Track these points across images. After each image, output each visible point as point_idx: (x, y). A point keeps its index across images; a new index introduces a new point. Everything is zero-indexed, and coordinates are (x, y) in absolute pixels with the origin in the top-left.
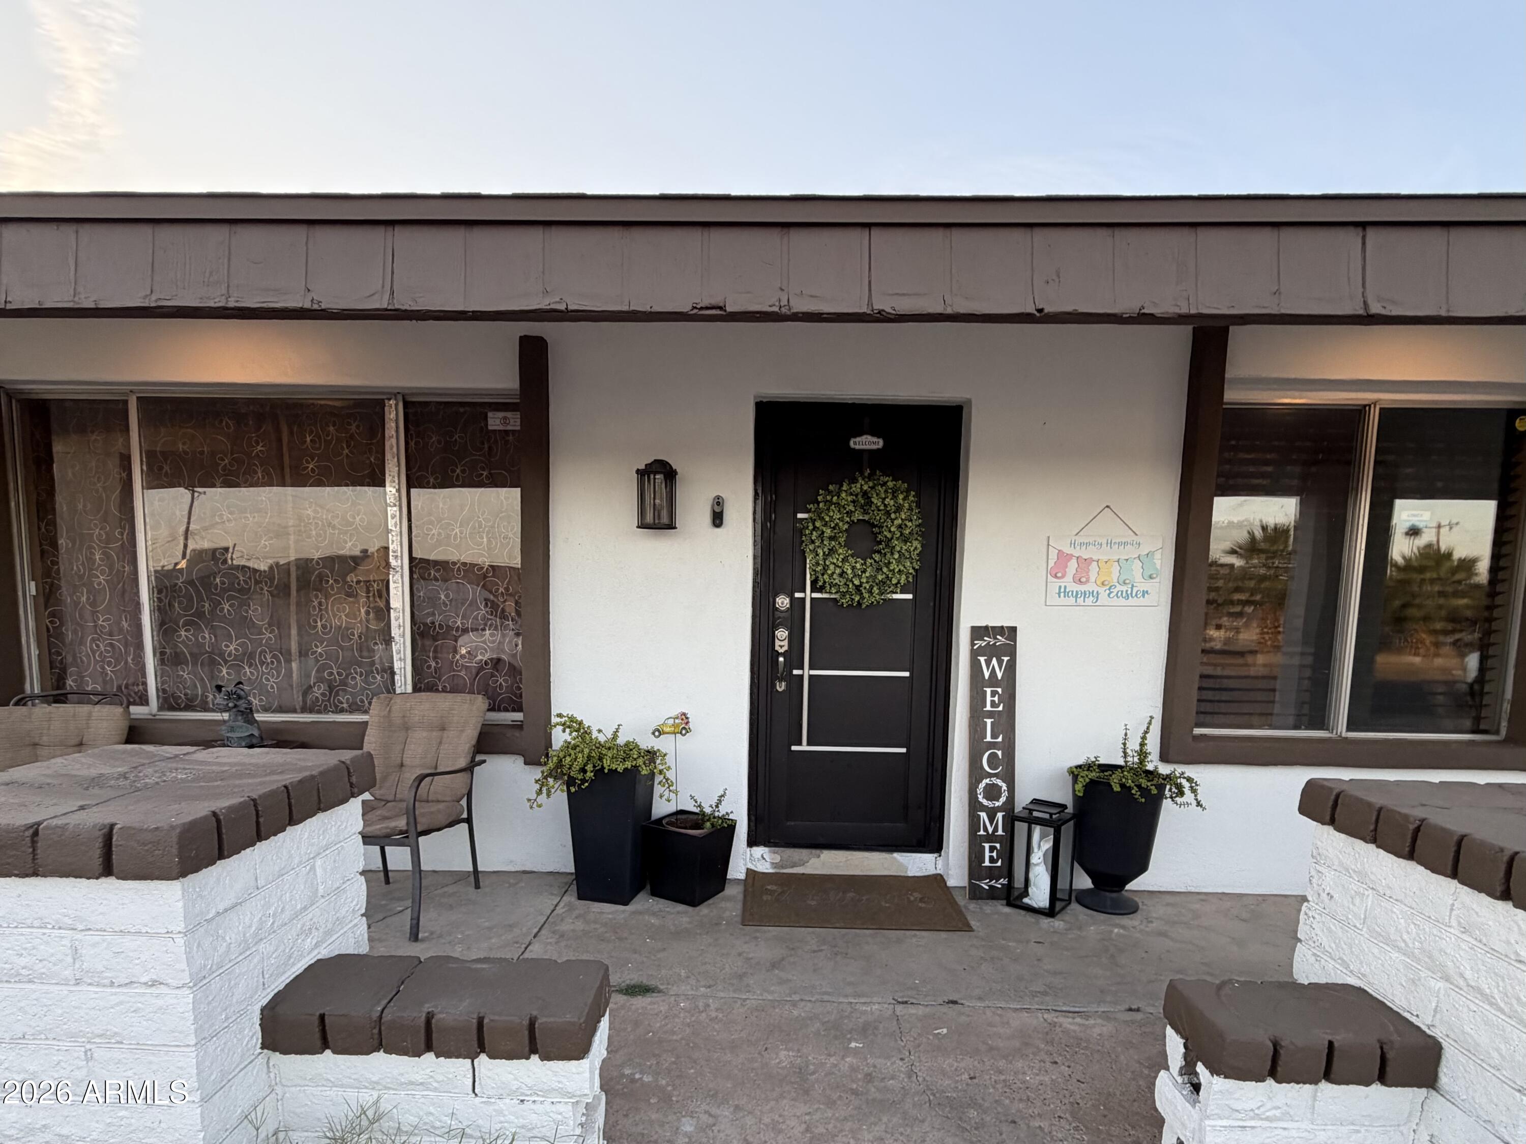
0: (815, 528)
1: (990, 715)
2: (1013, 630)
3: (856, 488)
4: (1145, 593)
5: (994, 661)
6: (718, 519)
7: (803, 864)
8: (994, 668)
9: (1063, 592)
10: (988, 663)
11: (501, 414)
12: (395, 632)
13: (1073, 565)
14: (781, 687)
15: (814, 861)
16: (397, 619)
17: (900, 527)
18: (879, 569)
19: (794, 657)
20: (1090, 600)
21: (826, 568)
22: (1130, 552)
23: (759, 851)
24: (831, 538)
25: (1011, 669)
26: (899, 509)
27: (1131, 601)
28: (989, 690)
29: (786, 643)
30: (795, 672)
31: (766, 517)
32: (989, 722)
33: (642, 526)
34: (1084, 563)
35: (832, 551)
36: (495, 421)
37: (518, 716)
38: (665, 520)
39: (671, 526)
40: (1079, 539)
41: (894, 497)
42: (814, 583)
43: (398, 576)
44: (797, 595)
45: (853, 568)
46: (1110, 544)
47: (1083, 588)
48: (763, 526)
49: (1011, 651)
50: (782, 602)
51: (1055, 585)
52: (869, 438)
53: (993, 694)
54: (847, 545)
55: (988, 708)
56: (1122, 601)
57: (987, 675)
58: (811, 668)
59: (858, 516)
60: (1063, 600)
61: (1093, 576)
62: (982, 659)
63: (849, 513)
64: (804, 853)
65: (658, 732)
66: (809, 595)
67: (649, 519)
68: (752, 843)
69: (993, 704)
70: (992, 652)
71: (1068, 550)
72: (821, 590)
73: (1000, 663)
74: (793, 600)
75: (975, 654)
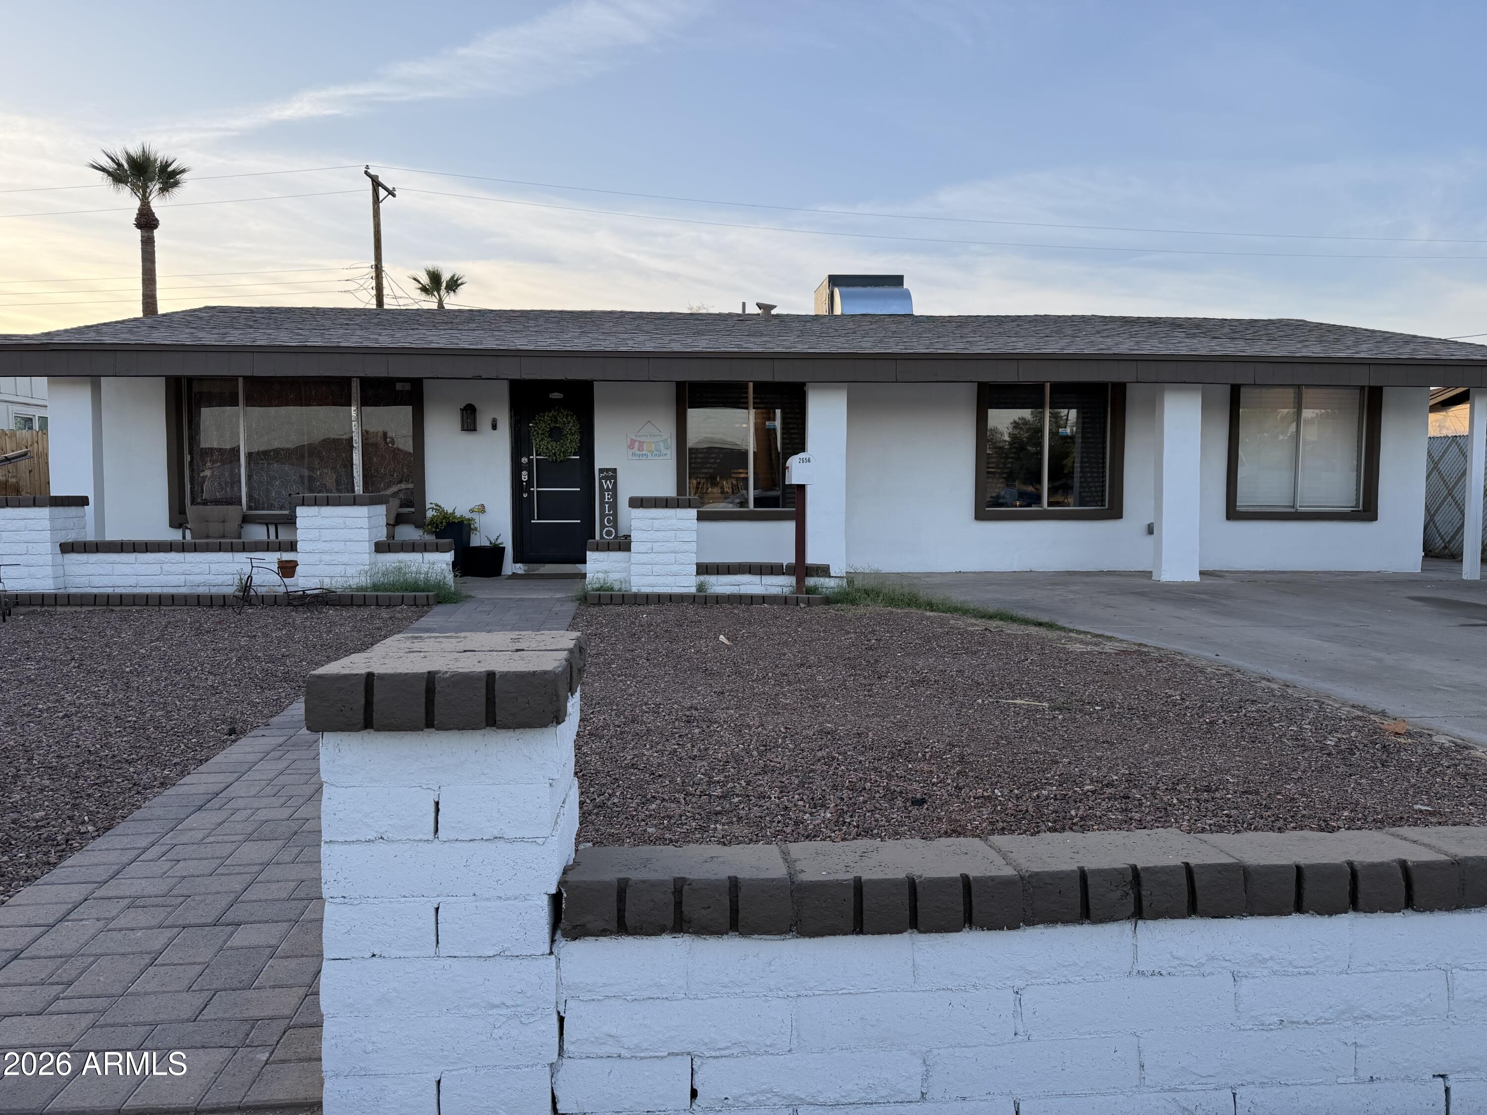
0: (535, 430)
1: (607, 503)
2: (615, 470)
3: (551, 414)
4: (665, 455)
5: (608, 482)
6: (494, 427)
7: (537, 570)
8: (607, 484)
9: (634, 454)
10: (606, 483)
11: (401, 384)
12: (355, 474)
13: (637, 445)
14: (525, 495)
15: (542, 569)
16: (356, 469)
17: (570, 429)
18: (562, 446)
19: (530, 482)
20: (644, 458)
21: (540, 446)
22: (657, 439)
23: (518, 565)
24: (542, 434)
25: (615, 485)
26: (569, 422)
27: (660, 458)
28: (606, 493)
29: (526, 477)
30: (532, 489)
31: (515, 426)
32: (607, 505)
33: (463, 430)
34: (641, 443)
35: (542, 439)
36: (399, 386)
37: (413, 510)
38: (472, 427)
39: (475, 430)
40: (638, 434)
41: (567, 418)
42: (537, 452)
43: (357, 451)
44: (531, 457)
45: (552, 446)
46: (651, 436)
47: (641, 453)
48: (515, 429)
49: (615, 478)
50: (524, 460)
51: (631, 452)
52: (557, 394)
53: (608, 495)
54: (550, 436)
55: (606, 500)
56: (658, 458)
57: (605, 487)
58: (537, 487)
59: (552, 425)
60: (634, 458)
61: (645, 448)
62: (603, 481)
63: (549, 424)
64: (538, 565)
65: (472, 511)
66: (534, 457)
67: (465, 427)
68: (516, 561)
69: (608, 499)
70: (607, 478)
71: (634, 438)
72: (540, 455)
73: (611, 483)
74: (529, 459)
75: (600, 479)
